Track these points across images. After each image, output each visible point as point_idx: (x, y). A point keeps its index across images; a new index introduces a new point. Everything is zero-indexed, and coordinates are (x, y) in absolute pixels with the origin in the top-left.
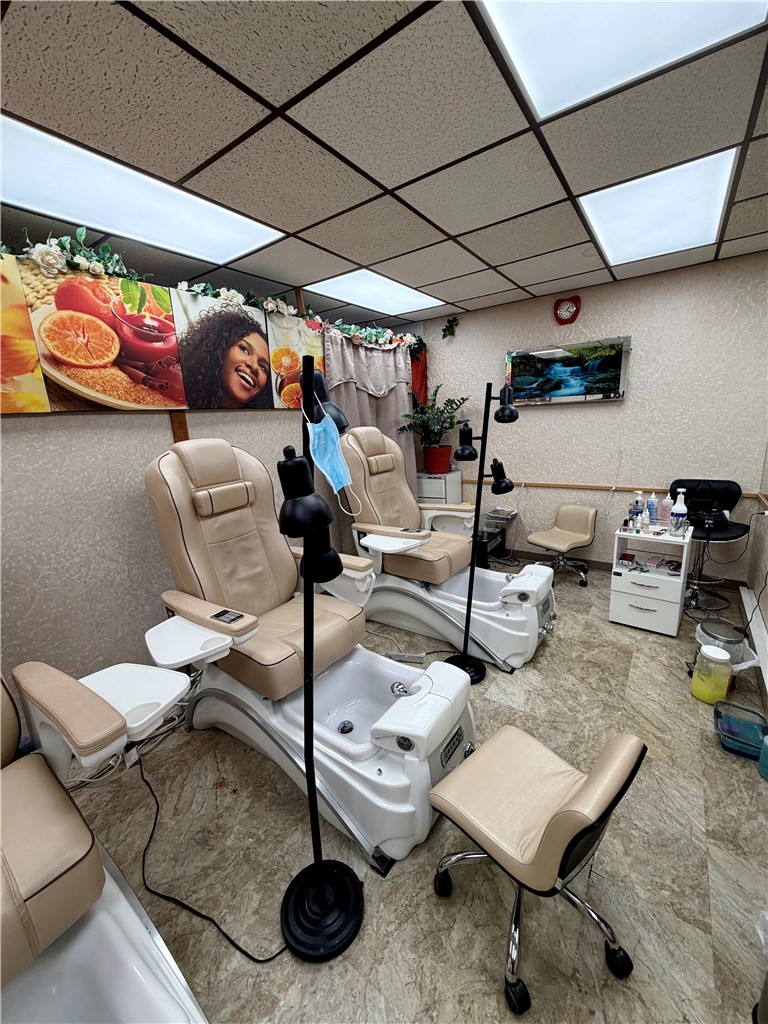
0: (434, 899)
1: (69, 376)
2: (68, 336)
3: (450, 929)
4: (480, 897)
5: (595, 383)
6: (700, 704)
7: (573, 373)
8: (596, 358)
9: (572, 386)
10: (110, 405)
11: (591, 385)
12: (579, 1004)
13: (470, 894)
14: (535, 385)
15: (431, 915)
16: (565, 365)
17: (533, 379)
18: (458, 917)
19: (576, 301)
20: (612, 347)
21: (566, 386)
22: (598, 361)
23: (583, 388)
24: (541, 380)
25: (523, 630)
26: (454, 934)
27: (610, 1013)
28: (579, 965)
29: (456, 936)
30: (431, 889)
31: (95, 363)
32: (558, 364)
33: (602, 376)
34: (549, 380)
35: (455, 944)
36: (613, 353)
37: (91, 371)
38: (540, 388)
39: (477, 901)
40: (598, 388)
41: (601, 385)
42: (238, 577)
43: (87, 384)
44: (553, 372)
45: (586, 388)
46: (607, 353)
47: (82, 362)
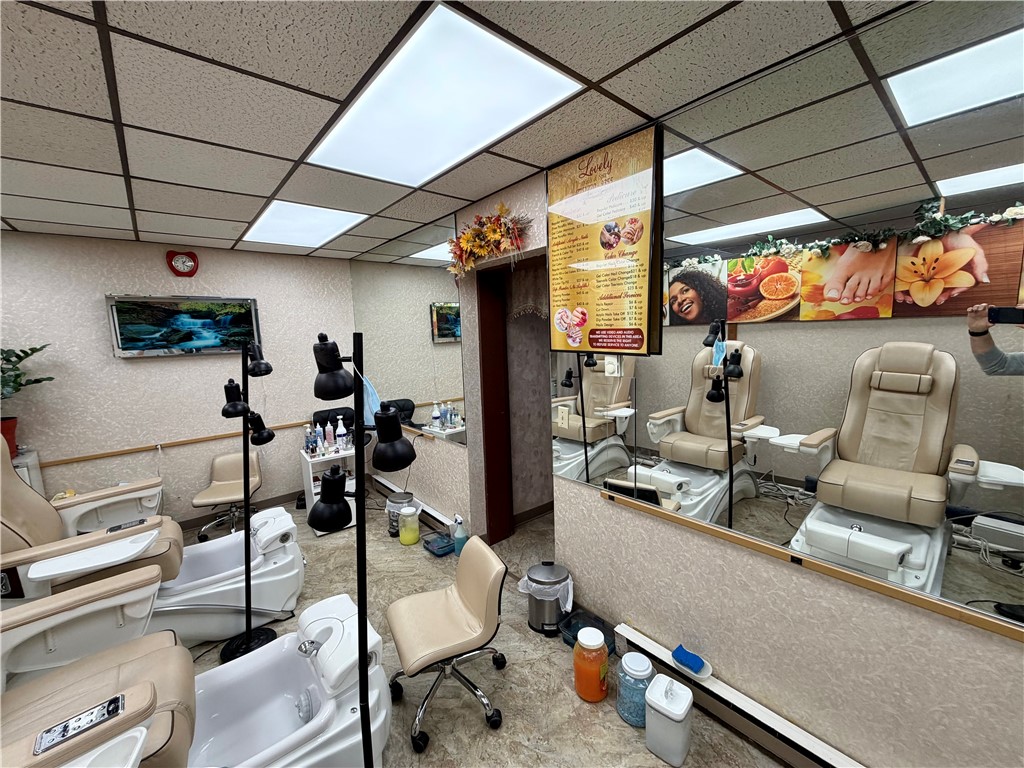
0: (423, 756)
3: (446, 751)
4: (437, 723)
5: (230, 336)
6: (412, 547)
7: (204, 326)
8: (227, 314)
9: (206, 338)
11: (226, 338)
12: (506, 693)
13: (433, 728)
14: (157, 335)
15: (431, 762)
16: (193, 317)
17: (152, 328)
18: (441, 743)
19: (192, 256)
20: (241, 306)
21: (199, 338)
22: (229, 317)
23: (218, 340)
24: (165, 330)
25: (292, 569)
26: (450, 750)
27: (514, 680)
28: (493, 683)
29: (451, 749)
30: (416, 757)
32: (185, 315)
33: (236, 330)
34: (176, 331)
35: (455, 751)
36: (243, 311)
38: (164, 338)
39: (439, 725)
40: (233, 341)
41: (237, 339)
44: (179, 323)
45: (222, 341)
46: (237, 310)
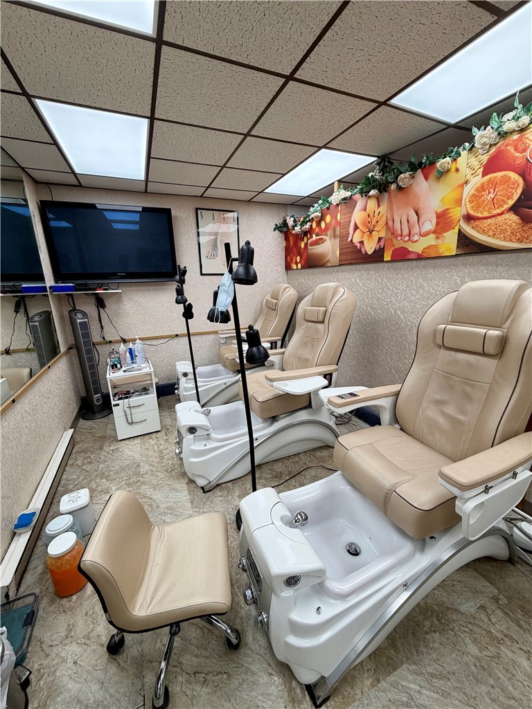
1: (473, 227)
2: (484, 195)
10: (494, 246)
31: (495, 212)
37: (489, 220)
42: (443, 409)
43: (484, 232)
47: (486, 214)
